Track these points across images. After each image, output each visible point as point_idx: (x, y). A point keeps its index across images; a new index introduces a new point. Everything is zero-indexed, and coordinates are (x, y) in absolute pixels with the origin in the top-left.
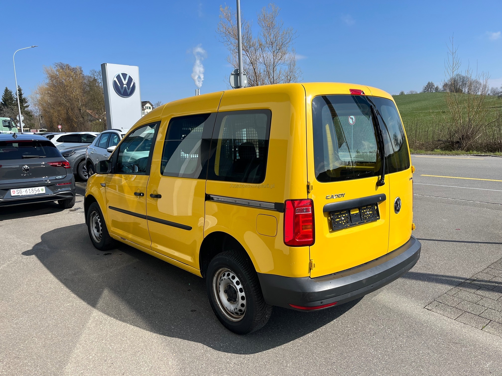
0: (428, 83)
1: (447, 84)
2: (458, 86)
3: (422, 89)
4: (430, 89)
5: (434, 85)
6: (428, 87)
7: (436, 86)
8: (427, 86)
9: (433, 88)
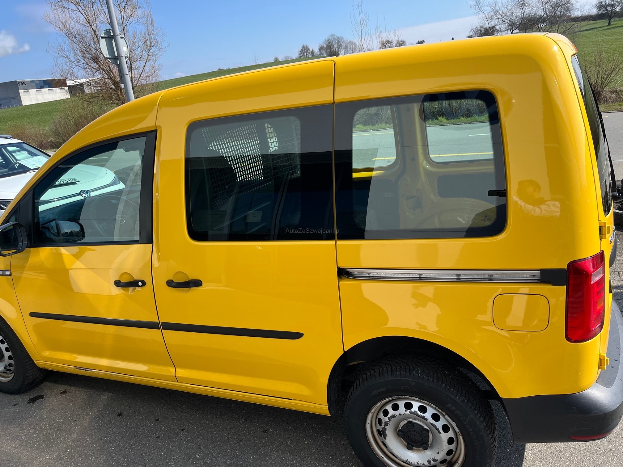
0: (302, 46)
1: (322, 47)
2: (334, 49)
3: (298, 54)
4: (305, 54)
5: (309, 48)
6: (303, 51)
7: (311, 50)
8: (302, 49)
9: (309, 51)
